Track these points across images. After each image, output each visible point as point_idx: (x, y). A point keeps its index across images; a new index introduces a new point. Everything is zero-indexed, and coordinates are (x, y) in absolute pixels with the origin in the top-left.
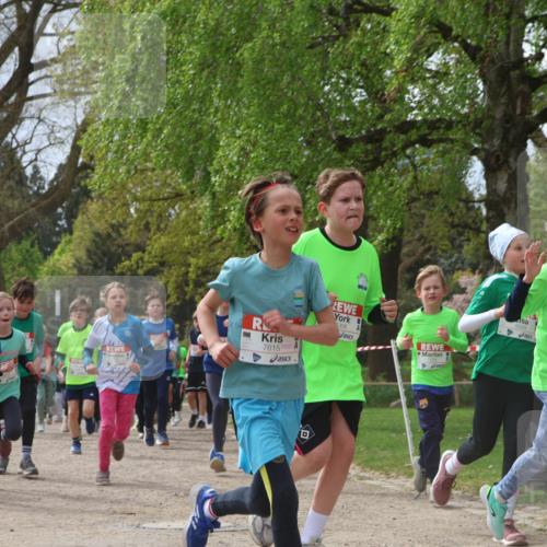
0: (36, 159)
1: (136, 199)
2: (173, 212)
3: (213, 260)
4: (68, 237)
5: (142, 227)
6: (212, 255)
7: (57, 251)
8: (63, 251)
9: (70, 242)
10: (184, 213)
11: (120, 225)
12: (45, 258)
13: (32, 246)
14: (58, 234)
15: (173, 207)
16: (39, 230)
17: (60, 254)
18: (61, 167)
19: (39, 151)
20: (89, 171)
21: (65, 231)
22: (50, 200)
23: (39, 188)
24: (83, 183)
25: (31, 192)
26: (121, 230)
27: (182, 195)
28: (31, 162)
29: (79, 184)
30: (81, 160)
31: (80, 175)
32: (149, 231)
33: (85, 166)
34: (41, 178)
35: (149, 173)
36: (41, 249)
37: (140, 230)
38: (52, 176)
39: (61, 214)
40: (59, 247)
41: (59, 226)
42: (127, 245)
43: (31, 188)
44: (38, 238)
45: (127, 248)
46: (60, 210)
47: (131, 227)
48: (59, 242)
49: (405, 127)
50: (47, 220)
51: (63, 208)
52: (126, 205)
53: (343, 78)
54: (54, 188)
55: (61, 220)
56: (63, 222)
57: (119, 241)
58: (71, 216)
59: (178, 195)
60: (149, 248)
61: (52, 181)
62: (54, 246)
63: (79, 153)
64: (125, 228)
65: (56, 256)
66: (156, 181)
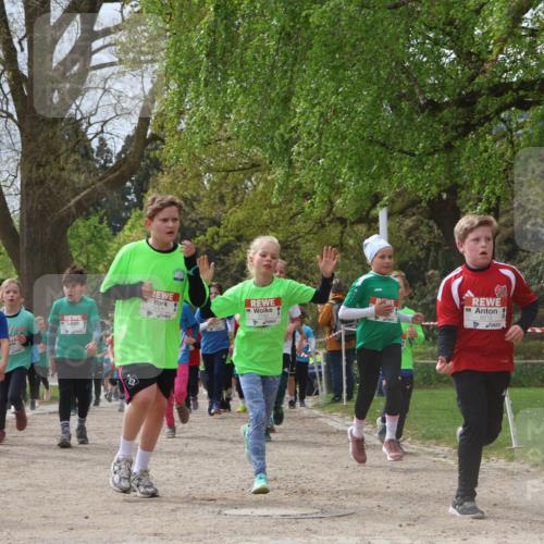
0: (102, 131)
1: (209, 169)
2: (249, 184)
3: (293, 233)
4: (139, 212)
5: (217, 200)
6: (292, 229)
7: (126, 227)
8: (133, 227)
9: (140, 216)
10: (261, 185)
11: (194, 199)
12: (115, 235)
13: (101, 222)
14: (128, 209)
15: (250, 179)
16: (108, 205)
17: (130, 230)
18: (129, 139)
19: (105, 122)
20: (158, 142)
21: (135, 205)
22: (117, 173)
23: (106, 162)
24: (152, 155)
25: (97, 166)
26: (195, 203)
27: (259, 166)
28: (97, 134)
29: (148, 157)
30: (149, 131)
31: (149, 147)
32: (225, 204)
33: (154, 137)
34: (108, 151)
35: (223, 144)
36: (110, 225)
37: (214, 203)
38: (119, 149)
39: (129, 188)
40: (130, 223)
41: (128, 200)
42: (201, 219)
43: (97, 161)
44: (105, 214)
45: (201, 223)
46: (128, 184)
47: (205, 200)
48: (129, 218)
49: (499, 89)
50: (115, 194)
51: (132, 181)
52: (198, 176)
53: (429, 38)
54: (121, 161)
55: (130, 194)
56: (132, 197)
57: (193, 215)
58: (141, 190)
59: (255, 166)
60: (224, 222)
61: (119, 154)
62: (124, 221)
63: (148, 124)
64: (199, 201)
65: (127, 232)
66: (231, 152)
